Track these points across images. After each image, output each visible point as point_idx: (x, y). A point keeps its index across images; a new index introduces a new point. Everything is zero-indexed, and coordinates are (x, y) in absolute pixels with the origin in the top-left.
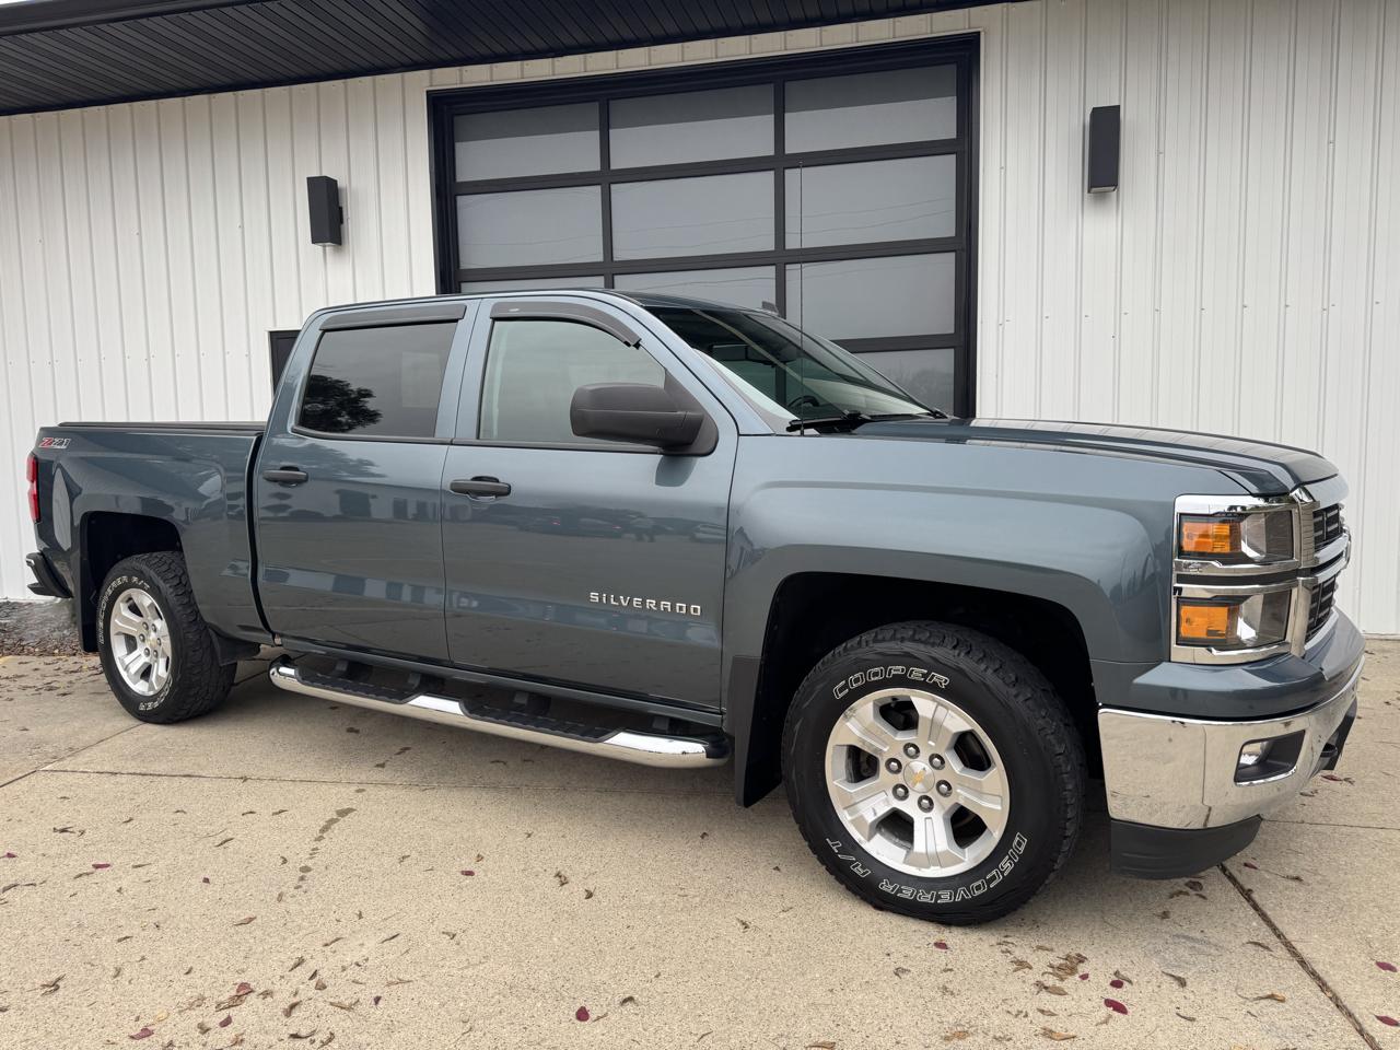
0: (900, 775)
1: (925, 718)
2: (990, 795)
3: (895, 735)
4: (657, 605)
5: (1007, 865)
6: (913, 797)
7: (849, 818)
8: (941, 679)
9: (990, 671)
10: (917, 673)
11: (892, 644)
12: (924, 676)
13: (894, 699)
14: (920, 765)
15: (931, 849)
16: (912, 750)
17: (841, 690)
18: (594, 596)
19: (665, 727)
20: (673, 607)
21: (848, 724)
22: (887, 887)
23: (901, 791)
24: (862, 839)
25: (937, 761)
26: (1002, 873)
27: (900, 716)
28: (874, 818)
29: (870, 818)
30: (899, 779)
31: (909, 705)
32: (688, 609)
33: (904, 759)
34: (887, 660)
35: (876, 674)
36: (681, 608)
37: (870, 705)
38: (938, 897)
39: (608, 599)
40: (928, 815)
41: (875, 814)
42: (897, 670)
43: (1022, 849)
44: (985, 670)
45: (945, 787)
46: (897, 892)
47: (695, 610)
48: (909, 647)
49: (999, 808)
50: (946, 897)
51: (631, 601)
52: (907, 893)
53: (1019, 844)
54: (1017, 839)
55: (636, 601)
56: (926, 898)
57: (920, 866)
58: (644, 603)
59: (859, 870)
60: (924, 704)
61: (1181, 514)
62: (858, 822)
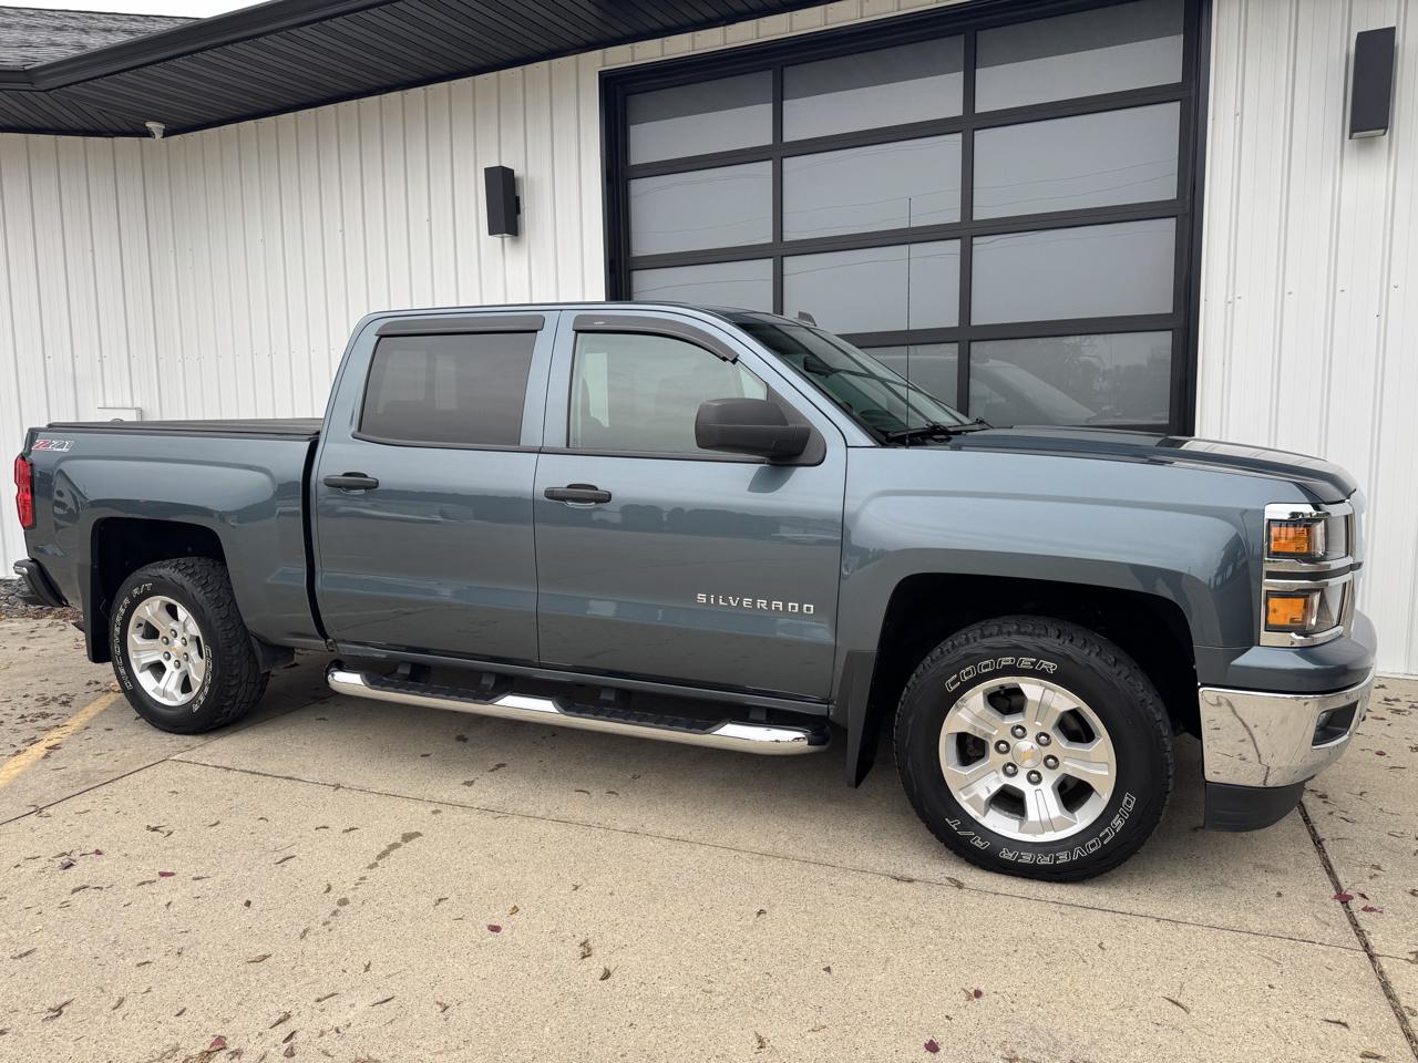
0: (1009, 755)
1: (1033, 701)
2: (1097, 763)
3: (1003, 719)
4: (769, 605)
5: (1118, 823)
6: (1022, 774)
7: (965, 798)
8: (1050, 666)
9: (1093, 655)
10: (1026, 662)
11: (1000, 639)
12: (1033, 664)
13: (1002, 687)
14: (1027, 744)
15: (1044, 817)
16: (1019, 732)
17: (953, 684)
18: (702, 597)
19: (763, 717)
20: (785, 606)
21: (959, 714)
22: (1007, 855)
23: (1010, 769)
24: (978, 815)
25: (1043, 739)
26: (1114, 830)
27: (1008, 702)
28: (988, 795)
29: (985, 796)
30: (1008, 758)
31: (1018, 691)
32: (801, 608)
33: (1012, 741)
34: (996, 653)
35: (986, 666)
36: (793, 607)
37: (981, 695)
38: (1057, 858)
39: (716, 600)
40: (1038, 787)
41: (989, 792)
42: (1007, 661)
43: (1131, 807)
44: (1089, 654)
45: (1052, 762)
46: (1017, 858)
47: (808, 609)
48: (1016, 639)
49: (1106, 773)
50: (1063, 858)
51: (740, 603)
52: (1027, 858)
53: (1129, 802)
54: (1126, 798)
55: (747, 602)
56: (1045, 861)
57: (1034, 833)
58: (754, 603)
59: (979, 843)
60: (1032, 689)
61: (1270, 520)
62: (974, 801)
